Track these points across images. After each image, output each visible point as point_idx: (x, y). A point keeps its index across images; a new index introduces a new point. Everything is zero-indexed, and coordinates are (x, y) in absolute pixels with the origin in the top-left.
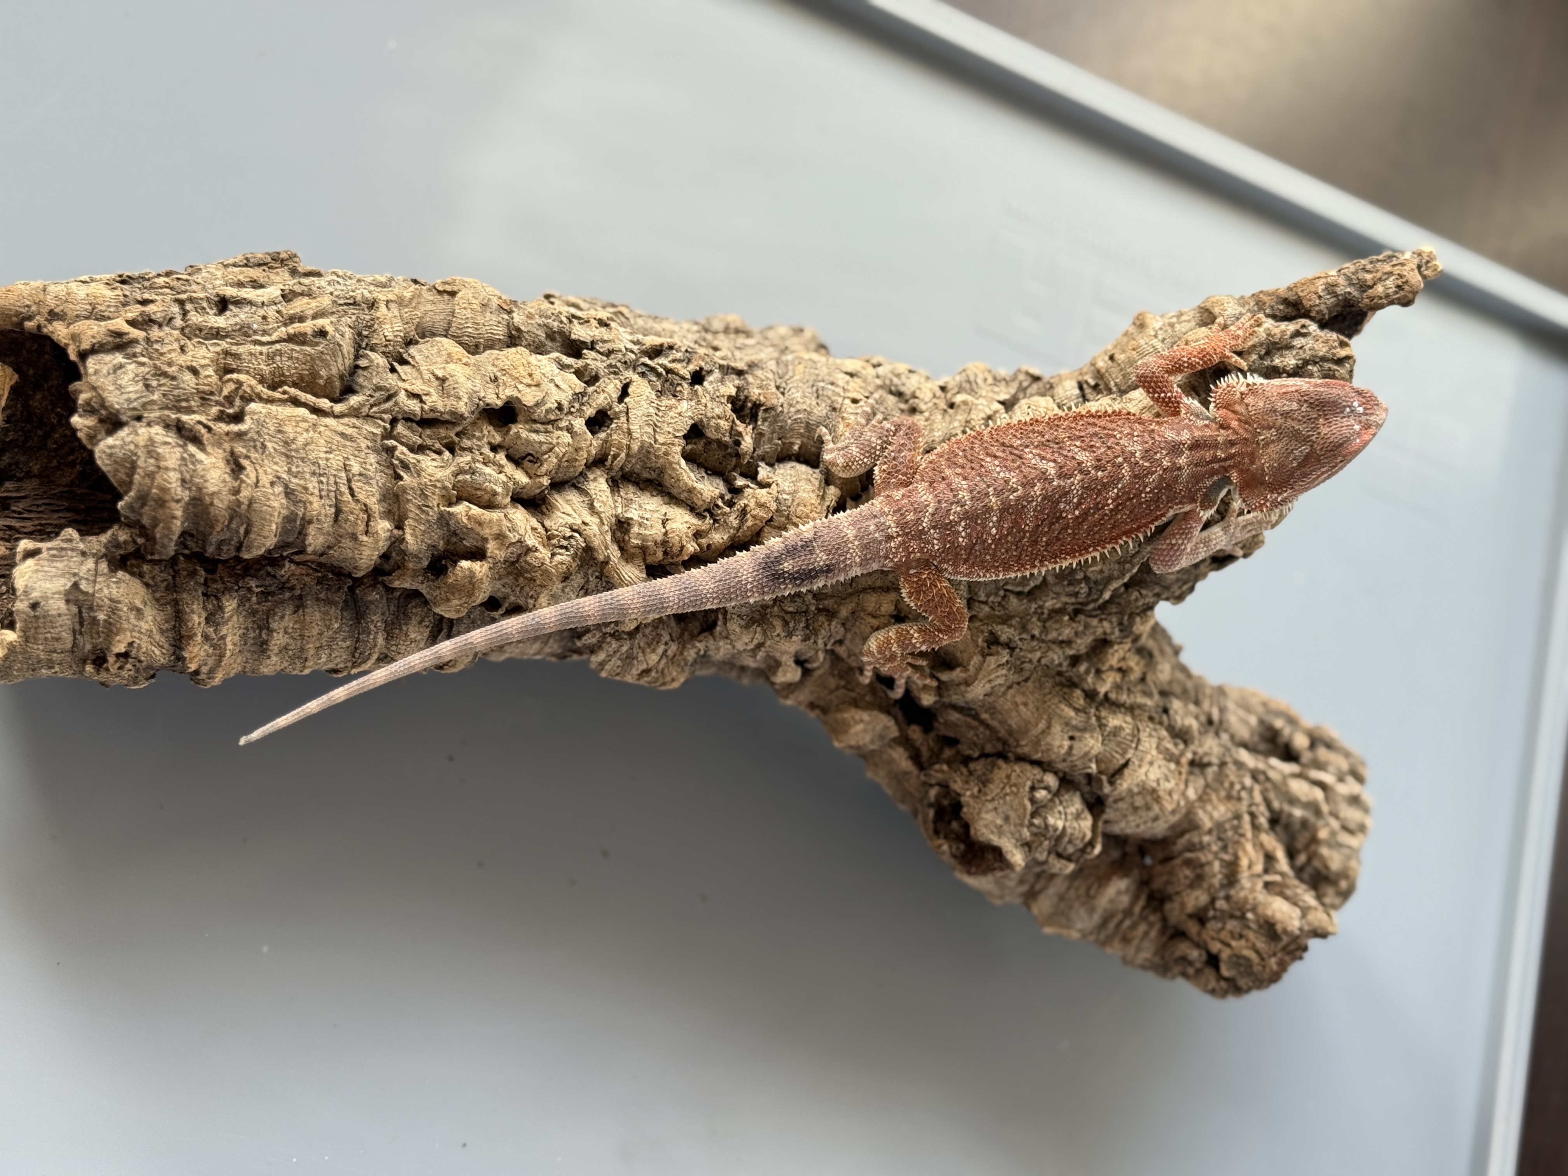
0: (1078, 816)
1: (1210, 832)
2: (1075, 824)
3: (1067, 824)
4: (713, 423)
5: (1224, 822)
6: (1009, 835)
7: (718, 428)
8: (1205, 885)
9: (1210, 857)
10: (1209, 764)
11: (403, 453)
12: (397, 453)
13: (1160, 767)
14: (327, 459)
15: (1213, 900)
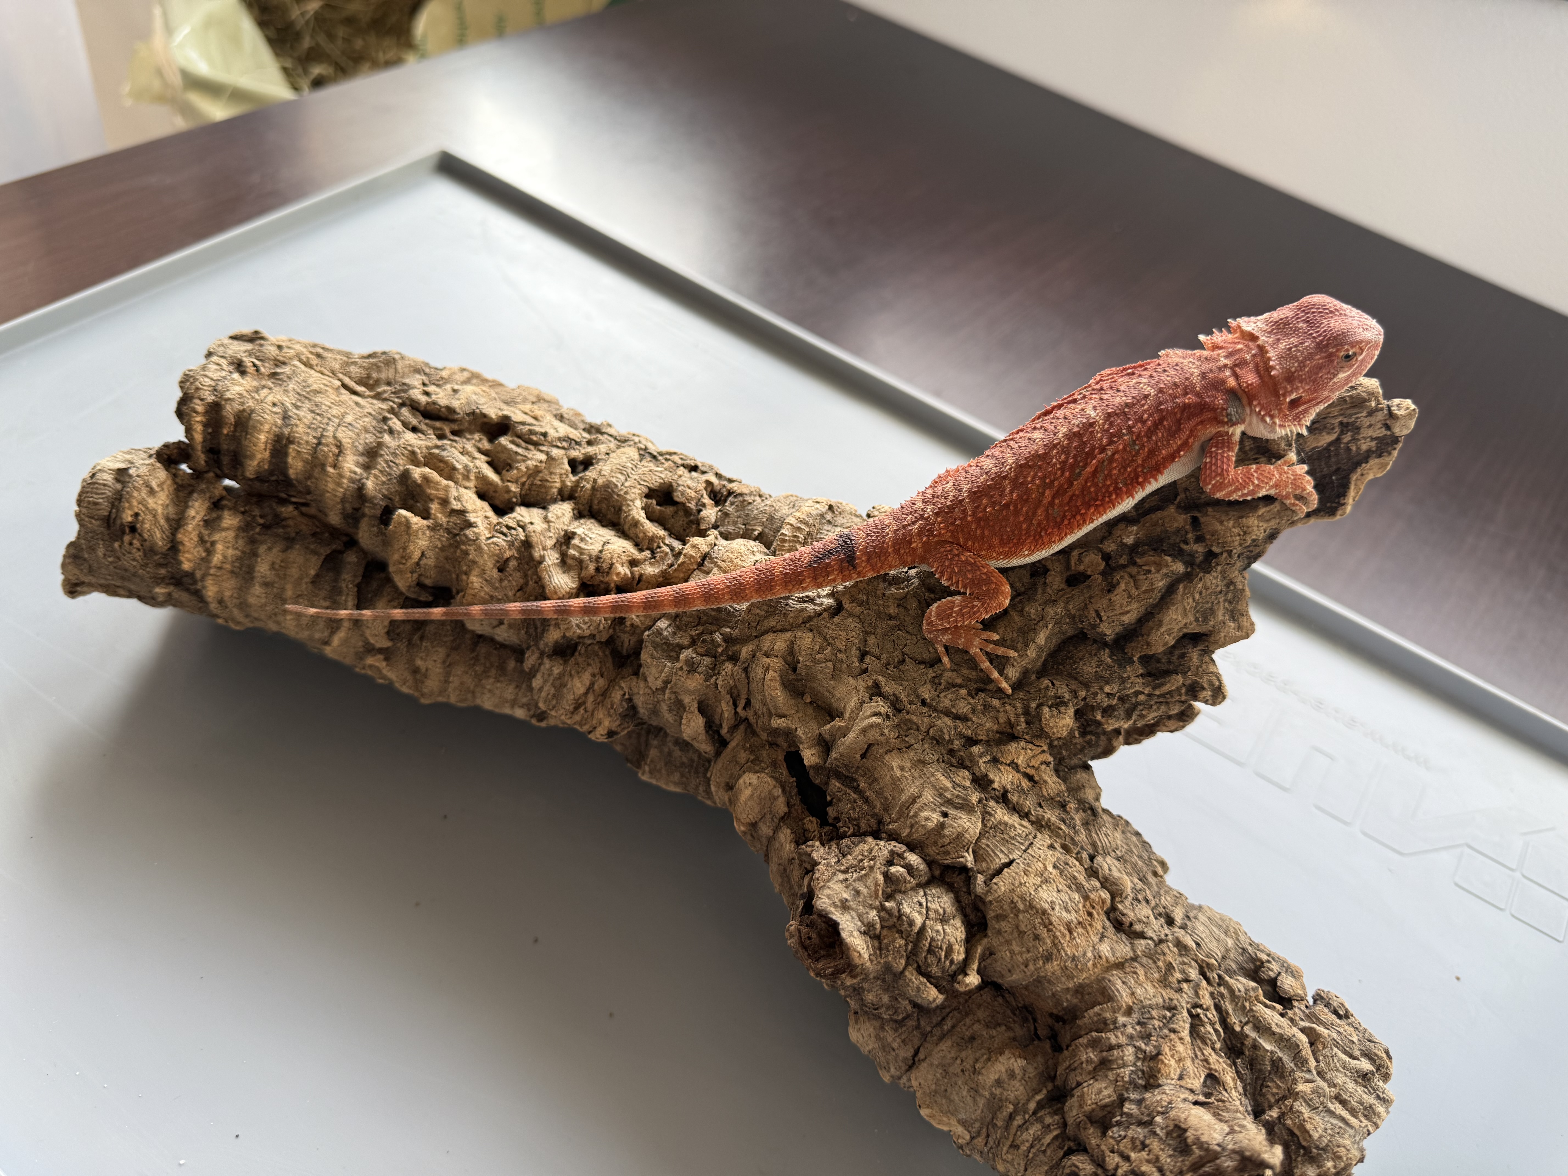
0: (944, 920)
1: (1129, 1011)
2: (939, 927)
3: (928, 922)
4: (680, 488)
5: (1150, 1006)
6: (854, 915)
7: (683, 494)
8: (1111, 1076)
9: (1123, 1040)
10: (1142, 935)
11: (394, 423)
12: (390, 423)
13: (1059, 891)
14: (330, 407)
15: (1122, 1101)
